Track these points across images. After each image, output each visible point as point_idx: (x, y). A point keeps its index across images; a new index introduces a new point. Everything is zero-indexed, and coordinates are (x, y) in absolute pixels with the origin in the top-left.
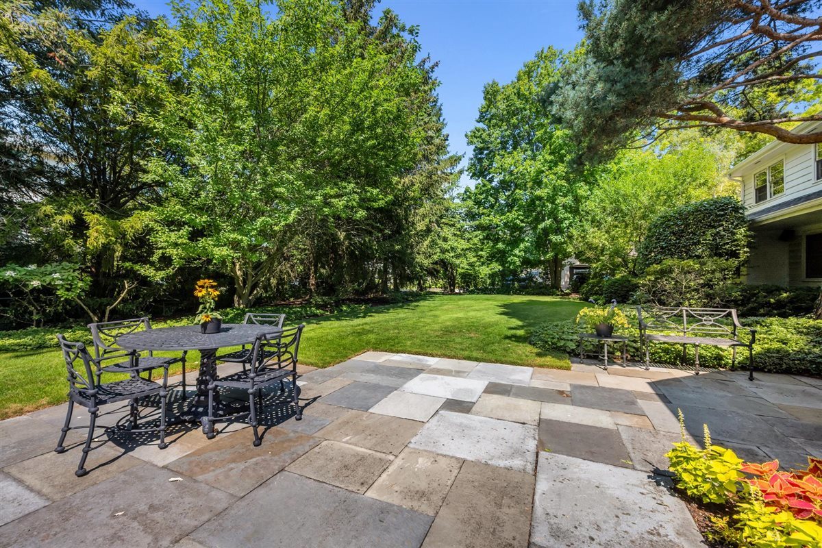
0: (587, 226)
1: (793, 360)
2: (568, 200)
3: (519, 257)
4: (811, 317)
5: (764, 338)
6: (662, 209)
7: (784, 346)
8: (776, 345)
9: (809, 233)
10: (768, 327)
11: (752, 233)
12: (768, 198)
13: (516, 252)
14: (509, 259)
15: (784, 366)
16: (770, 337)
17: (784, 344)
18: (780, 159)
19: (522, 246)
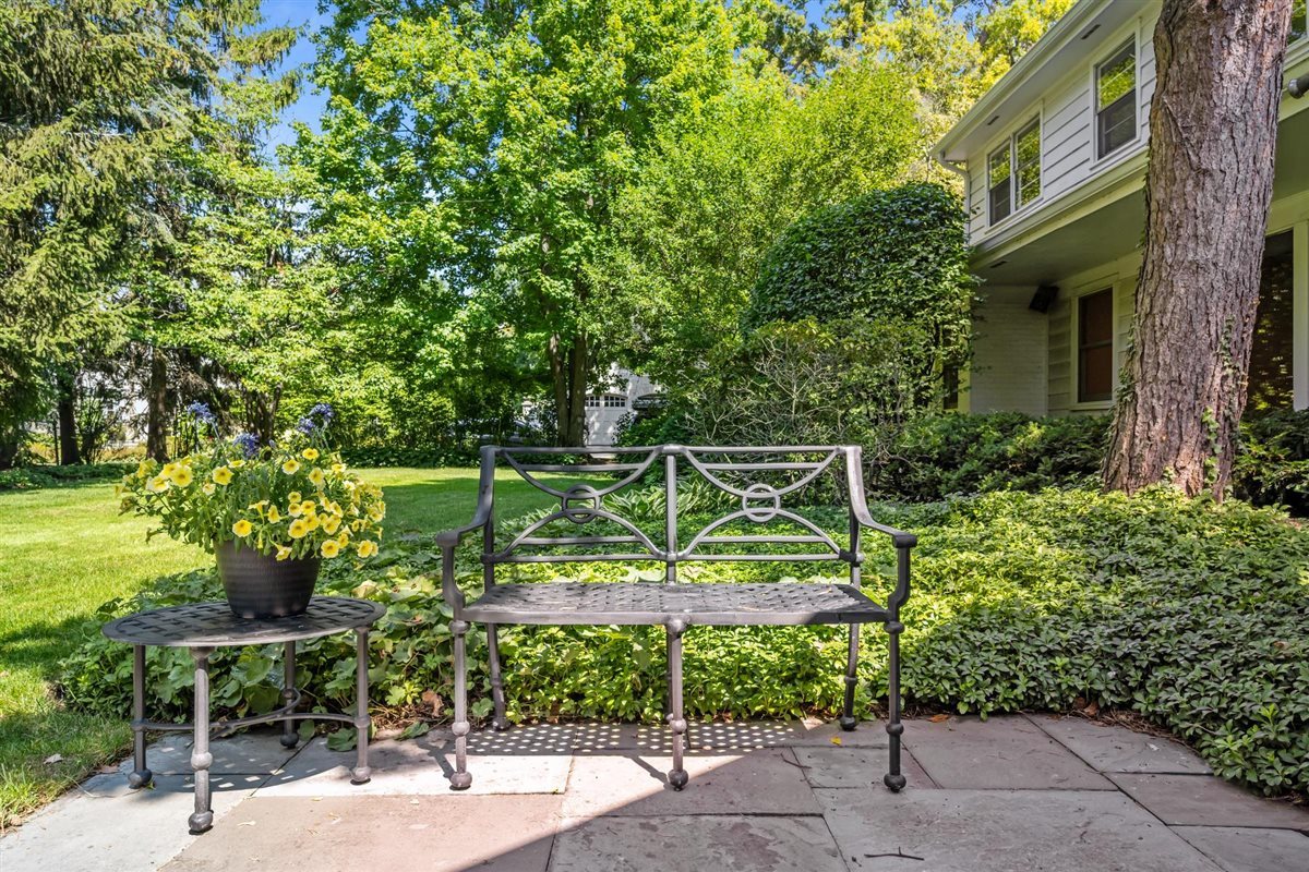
0: (625, 258)
1: (1050, 653)
2: (579, 177)
3: (450, 345)
4: (1096, 485)
5: (971, 565)
6: (793, 214)
7: (1023, 593)
8: (997, 593)
9: (1086, 290)
10: (987, 523)
11: (977, 279)
12: (1013, 212)
13: (446, 331)
14: (423, 352)
15: (1022, 684)
16: (988, 560)
17: (1026, 583)
18: (1033, 113)
19: (462, 315)
